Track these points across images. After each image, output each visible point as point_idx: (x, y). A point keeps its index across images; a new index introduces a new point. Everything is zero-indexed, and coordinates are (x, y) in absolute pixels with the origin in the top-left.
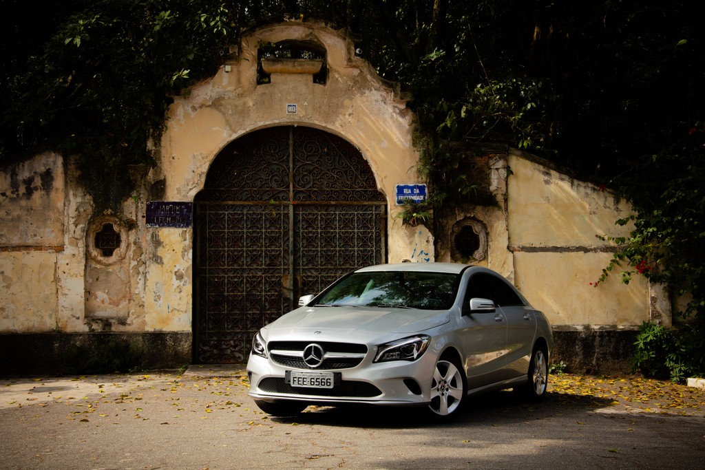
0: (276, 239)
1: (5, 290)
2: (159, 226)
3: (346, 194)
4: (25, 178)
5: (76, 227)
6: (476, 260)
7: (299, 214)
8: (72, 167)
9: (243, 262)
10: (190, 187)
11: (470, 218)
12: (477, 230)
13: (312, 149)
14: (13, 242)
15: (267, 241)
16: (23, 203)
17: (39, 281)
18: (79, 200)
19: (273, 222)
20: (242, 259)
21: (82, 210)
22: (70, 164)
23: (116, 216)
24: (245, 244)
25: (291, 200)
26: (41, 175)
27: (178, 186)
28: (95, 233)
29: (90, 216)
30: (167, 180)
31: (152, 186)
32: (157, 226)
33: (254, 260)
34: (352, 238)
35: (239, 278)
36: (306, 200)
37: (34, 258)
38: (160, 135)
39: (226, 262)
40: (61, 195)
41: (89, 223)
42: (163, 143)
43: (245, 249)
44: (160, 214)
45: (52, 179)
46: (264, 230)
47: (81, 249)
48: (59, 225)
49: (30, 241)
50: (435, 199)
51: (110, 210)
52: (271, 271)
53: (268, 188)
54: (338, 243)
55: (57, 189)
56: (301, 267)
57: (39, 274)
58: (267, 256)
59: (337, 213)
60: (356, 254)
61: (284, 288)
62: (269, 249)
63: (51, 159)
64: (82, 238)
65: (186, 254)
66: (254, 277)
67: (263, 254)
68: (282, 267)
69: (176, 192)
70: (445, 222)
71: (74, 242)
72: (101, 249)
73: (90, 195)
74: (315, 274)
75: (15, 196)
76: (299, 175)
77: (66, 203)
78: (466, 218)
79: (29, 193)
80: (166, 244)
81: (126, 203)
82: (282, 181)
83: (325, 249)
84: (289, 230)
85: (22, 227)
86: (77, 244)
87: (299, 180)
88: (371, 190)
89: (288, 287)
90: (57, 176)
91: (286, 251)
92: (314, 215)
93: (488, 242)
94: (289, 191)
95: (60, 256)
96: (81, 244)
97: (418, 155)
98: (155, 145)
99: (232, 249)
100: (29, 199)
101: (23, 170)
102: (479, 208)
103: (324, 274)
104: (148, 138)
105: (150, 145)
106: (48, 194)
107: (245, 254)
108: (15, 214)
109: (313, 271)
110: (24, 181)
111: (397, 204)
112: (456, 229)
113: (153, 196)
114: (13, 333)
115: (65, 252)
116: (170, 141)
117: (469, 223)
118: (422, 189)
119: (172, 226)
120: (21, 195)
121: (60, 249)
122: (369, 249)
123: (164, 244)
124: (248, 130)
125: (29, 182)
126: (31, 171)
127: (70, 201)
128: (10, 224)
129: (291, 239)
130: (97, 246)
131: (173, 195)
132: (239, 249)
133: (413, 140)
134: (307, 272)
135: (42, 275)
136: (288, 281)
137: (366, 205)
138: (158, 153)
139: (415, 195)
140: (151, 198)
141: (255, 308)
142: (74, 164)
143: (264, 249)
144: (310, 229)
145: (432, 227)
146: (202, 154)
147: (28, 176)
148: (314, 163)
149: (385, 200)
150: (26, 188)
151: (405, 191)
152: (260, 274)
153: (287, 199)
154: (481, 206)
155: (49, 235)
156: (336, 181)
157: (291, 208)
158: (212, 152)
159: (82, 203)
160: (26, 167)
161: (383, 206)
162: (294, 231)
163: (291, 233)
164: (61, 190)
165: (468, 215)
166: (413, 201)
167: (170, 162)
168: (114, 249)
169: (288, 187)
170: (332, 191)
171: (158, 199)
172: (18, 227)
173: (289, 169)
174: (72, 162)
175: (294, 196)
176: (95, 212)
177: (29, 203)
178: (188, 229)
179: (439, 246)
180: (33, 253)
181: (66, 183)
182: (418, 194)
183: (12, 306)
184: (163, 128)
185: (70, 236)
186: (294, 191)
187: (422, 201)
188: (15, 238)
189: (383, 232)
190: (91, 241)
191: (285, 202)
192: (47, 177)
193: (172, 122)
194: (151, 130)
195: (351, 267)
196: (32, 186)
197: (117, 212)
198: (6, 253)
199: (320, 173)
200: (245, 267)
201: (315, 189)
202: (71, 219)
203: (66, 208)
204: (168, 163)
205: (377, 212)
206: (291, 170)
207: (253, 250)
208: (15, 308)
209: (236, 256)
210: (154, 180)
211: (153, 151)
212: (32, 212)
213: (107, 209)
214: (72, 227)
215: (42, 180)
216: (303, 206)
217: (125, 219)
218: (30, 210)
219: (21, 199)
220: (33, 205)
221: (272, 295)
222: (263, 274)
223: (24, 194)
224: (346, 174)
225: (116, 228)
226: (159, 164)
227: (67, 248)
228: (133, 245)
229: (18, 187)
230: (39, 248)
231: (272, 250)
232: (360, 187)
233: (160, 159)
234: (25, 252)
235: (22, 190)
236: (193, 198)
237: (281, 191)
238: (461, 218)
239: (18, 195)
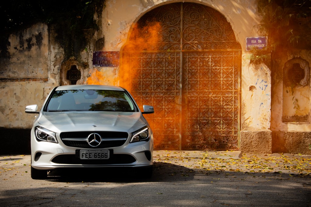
0: (172, 74)
1: (16, 104)
2: (101, 66)
3: (216, 45)
4: (27, 38)
5: (55, 67)
6: (301, 86)
7: (186, 58)
8: (53, 31)
9: (152, 88)
10: (118, 42)
11: (297, 58)
12: (302, 66)
13: (195, 17)
14: (21, 76)
15: (166, 75)
16: (26, 53)
17: (35, 99)
18: (56, 51)
19: (170, 63)
20: (151, 86)
21: (58, 57)
22: (51, 30)
23: (77, 60)
24: (153, 77)
25: (181, 49)
26: (36, 36)
27: (111, 42)
28: (66, 71)
29: (62, 61)
30: (105, 38)
31: (97, 42)
32: (99, 66)
33: (158, 87)
34: (220, 73)
35: (149, 98)
36: (191, 49)
37: (32, 86)
38: (101, 11)
39: (141, 88)
40: (47, 48)
41: (62, 65)
42: (103, 16)
43: (153, 80)
44: (101, 59)
45: (42, 39)
46: (164, 68)
47: (57, 80)
48: (46, 66)
49: (30, 76)
50: (272, 46)
51: (73, 57)
52: (169, 93)
53: (167, 42)
54: (210, 76)
55: (45, 45)
56: (187, 91)
57: (35, 95)
58: (166, 84)
59: (210, 56)
60: (222, 82)
61: (176, 104)
62: (167, 80)
63: (41, 27)
64: (58, 74)
65: (116, 83)
66: (158, 97)
67: (164, 83)
68: (175, 91)
69: (110, 45)
70: (280, 61)
71: (54, 75)
72: (70, 80)
73: (62, 48)
74: (196, 95)
75: (22, 49)
76: (186, 33)
77: (49, 53)
78: (294, 58)
79: (29, 47)
80: (105, 77)
81: (82, 53)
82: (176, 37)
83: (202, 79)
84: (179, 68)
85: (26, 67)
86: (55, 77)
87: (186, 37)
88: (232, 41)
89: (179, 103)
90: (45, 37)
91: (178, 81)
92: (195, 58)
93: (310, 73)
94: (180, 43)
95: (46, 84)
96: (57, 77)
97: (261, 18)
98: (98, 17)
99: (145, 80)
100: (29, 51)
101: (26, 34)
102: (304, 51)
103: (201, 95)
104: (94, 12)
105: (95, 17)
106: (40, 48)
107: (153, 83)
108: (22, 60)
109: (195, 93)
110: (27, 40)
111: (247, 50)
112: (288, 66)
113: (97, 48)
114: (21, 129)
115: (48, 82)
116: (107, 14)
117: (297, 61)
118: (263, 40)
119: (108, 66)
120: (25, 49)
121: (46, 80)
122: (230, 79)
123: (103, 77)
124: (153, 6)
125: (29, 40)
126: (30, 34)
127: (51, 52)
128: (19, 66)
129: (181, 74)
130: (68, 78)
131: (108, 47)
132: (149, 80)
133: (259, 8)
134: (191, 93)
135: (36, 96)
136: (179, 99)
137: (228, 51)
138: (100, 21)
139: (259, 44)
140: (96, 49)
141: (158, 116)
142: (53, 29)
143: (164, 80)
144: (193, 67)
145: (269, 64)
146: (126, 22)
147: (29, 37)
148: (196, 25)
149: (241, 48)
150: (28, 44)
151: (252, 41)
152: (162, 95)
153: (179, 48)
154: (305, 50)
155: (40, 72)
156: (209, 36)
157: (181, 54)
158: (132, 20)
159: (58, 53)
160: (28, 32)
161: (240, 52)
162: (183, 68)
163: (181, 70)
164: (47, 45)
165: (296, 56)
166: (257, 48)
167: (107, 27)
168: (77, 80)
169: (179, 41)
170: (207, 43)
171: (100, 50)
172: (23, 67)
173: (180, 29)
174: (53, 28)
175: (183, 47)
176: (65, 58)
177: (30, 53)
178: (117, 68)
179: (275, 77)
180: (32, 82)
181: (49, 41)
182: (261, 44)
183: (21, 113)
184: (103, 6)
185: (51, 72)
186: (183, 43)
187: (263, 48)
188: (22, 74)
189: (239, 68)
190: (64, 75)
191: (177, 50)
192: (39, 38)
193: (109, 3)
194: (96, 8)
195: (218, 91)
196: (31, 43)
197: (78, 58)
198: (17, 82)
199: (200, 32)
200: (153, 91)
201: (196, 42)
202: (52, 62)
203: (49, 56)
204: (106, 28)
205: (235, 56)
206: (181, 30)
207: (158, 81)
208: (22, 114)
209: (147, 84)
210: (97, 38)
211: (97, 21)
212: (31, 58)
213: (72, 56)
214: (52, 67)
215: (36, 39)
216: (189, 53)
217: (82, 62)
218: (30, 57)
219: (25, 51)
220: (32, 54)
221: (169, 108)
222: (164, 95)
223: (26, 47)
224: (216, 32)
225: (77, 67)
226: (100, 29)
227: (50, 79)
228: (86, 77)
229: (24, 44)
230: (35, 79)
231: (169, 80)
232: (225, 40)
233: (101, 25)
234: (27, 82)
235: (26, 45)
236: (120, 49)
237: (175, 44)
238: (291, 58)
239: (23, 48)
